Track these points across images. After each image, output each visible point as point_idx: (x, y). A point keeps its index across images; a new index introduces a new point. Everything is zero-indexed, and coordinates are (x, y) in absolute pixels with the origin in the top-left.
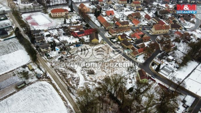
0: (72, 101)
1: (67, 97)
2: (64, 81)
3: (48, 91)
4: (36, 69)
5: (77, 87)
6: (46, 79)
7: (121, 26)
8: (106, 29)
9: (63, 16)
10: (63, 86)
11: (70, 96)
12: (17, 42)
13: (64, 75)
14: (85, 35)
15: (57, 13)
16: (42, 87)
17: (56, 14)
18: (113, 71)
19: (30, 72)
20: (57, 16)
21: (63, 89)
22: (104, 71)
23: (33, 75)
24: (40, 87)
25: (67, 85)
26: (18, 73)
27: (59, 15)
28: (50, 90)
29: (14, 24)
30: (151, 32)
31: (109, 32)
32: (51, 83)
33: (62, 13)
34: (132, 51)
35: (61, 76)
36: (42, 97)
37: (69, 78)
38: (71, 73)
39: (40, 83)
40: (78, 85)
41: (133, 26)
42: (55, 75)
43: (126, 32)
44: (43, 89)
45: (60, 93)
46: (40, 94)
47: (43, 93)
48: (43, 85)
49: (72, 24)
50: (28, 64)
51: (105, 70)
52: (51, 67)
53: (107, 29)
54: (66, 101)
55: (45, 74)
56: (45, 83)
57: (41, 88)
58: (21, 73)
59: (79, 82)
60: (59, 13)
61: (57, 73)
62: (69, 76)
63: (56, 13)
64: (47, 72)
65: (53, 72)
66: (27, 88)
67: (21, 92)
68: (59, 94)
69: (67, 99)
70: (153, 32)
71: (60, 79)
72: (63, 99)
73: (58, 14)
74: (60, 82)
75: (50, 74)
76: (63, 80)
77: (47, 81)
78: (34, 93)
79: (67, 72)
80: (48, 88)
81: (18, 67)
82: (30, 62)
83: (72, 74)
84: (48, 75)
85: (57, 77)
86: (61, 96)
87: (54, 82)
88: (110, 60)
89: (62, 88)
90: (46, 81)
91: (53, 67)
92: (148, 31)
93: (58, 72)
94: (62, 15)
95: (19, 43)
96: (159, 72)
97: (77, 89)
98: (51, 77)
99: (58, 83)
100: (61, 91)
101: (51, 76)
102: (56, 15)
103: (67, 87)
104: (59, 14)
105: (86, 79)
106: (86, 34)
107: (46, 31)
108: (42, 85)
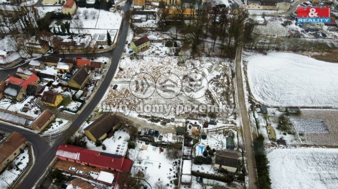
0: (238, 67)
1: (241, 72)
3: (259, 87)
4: (263, 127)
10: (237, 83)
19: (274, 126)
21: (239, 80)
23: (270, 119)
24: (266, 97)
25: (232, 81)
26: (294, 134)
28: (255, 87)
32: (250, 94)
35: (231, 95)
36: (268, 85)
37: (222, 89)
38: (214, 94)
39: (264, 102)
40: (217, 76)
42: (239, 101)
44: (264, 93)
46: (270, 90)
47: (265, 88)
50: (273, 145)
52: (237, 115)
54: (244, 70)
55: (253, 108)
56: (257, 98)
58: (290, 133)
59: (214, 78)
61: (234, 101)
62: (220, 90)
64: (248, 110)
65: (240, 106)
66: (285, 105)
69: (242, 70)
71: (236, 92)
72: (245, 73)
74: (238, 89)
75: (245, 105)
76: (233, 88)
78: (276, 94)
79: (219, 97)
82: (269, 147)
83: (213, 91)
84: (248, 105)
86: (246, 77)
87: (246, 92)
89: (241, 81)
90: (256, 101)
91: (235, 114)
99: (241, 89)
100: (244, 80)
101: (245, 101)
103: (233, 80)
108: (263, 98)
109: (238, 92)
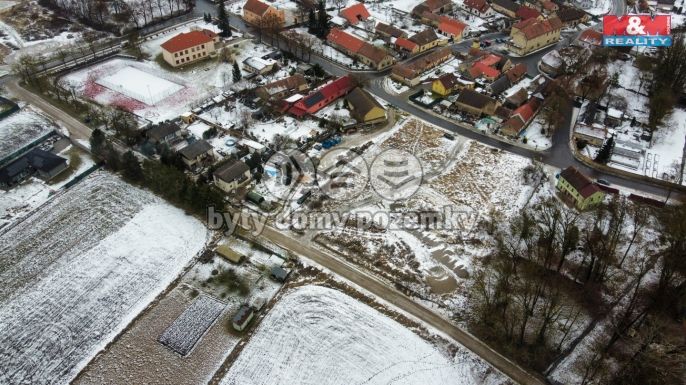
0: (435, 320)
1: (411, 313)
2: (368, 268)
3: (341, 312)
4: (250, 255)
5: (419, 272)
6: (307, 278)
7: (416, 49)
8: (376, 69)
9: (207, 54)
10: (376, 283)
11: (417, 305)
12: (116, 183)
13: (356, 248)
14: (329, 104)
15: (189, 50)
16: (314, 304)
17: (187, 52)
18: (487, 194)
19: (240, 270)
20: (188, 58)
21: (384, 292)
22: (461, 202)
23: (257, 276)
24: (308, 306)
25: (385, 276)
26: (204, 285)
27: (194, 56)
28: (344, 306)
29: (59, 123)
30: (511, 48)
31: (395, 75)
32: (332, 284)
33: (203, 47)
34: (501, 120)
35: (345, 253)
36: (336, 333)
37: (374, 252)
38: (368, 234)
39: (298, 293)
40: (418, 265)
41: (449, 41)
42: (325, 256)
43: (439, 64)
44: (321, 309)
45: (381, 305)
46: (321, 327)
47: (331, 322)
48: (314, 299)
49: (261, 76)
50: (213, 245)
51: (463, 199)
52: (295, 234)
53: (380, 67)
54: (417, 325)
55: (293, 261)
57: (311, 309)
58: (210, 280)
59: (413, 256)
60: (195, 47)
61: (329, 249)
62: (372, 248)
63: (184, 51)
64: (295, 253)
65: (313, 250)
67: (257, 341)
68: (382, 311)
69: (416, 320)
70: (520, 49)
71: (351, 265)
72: (404, 321)
73: (191, 53)
74: (356, 273)
75: (309, 258)
76: (362, 265)
77: (314, 280)
78: (304, 332)
79: (355, 237)
80: (334, 301)
81: (184, 263)
82: (214, 238)
83: (377, 238)
84: (306, 262)
85: (337, 259)
86: (390, 314)
87: (339, 279)
88: (454, 165)
89: (377, 291)
90: (310, 282)
91: (301, 233)
92: (502, 47)
93: (328, 245)
94: (204, 53)
95: (123, 183)
96: (609, 164)
97: (424, 278)
98: (320, 267)
99: (354, 278)
100: (380, 300)
102: (185, 57)
103: (389, 281)
104: (196, 53)
105: (428, 243)
106: (330, 100)
107: (191, 121)
108: (308, 299)
109: (348, 268)
